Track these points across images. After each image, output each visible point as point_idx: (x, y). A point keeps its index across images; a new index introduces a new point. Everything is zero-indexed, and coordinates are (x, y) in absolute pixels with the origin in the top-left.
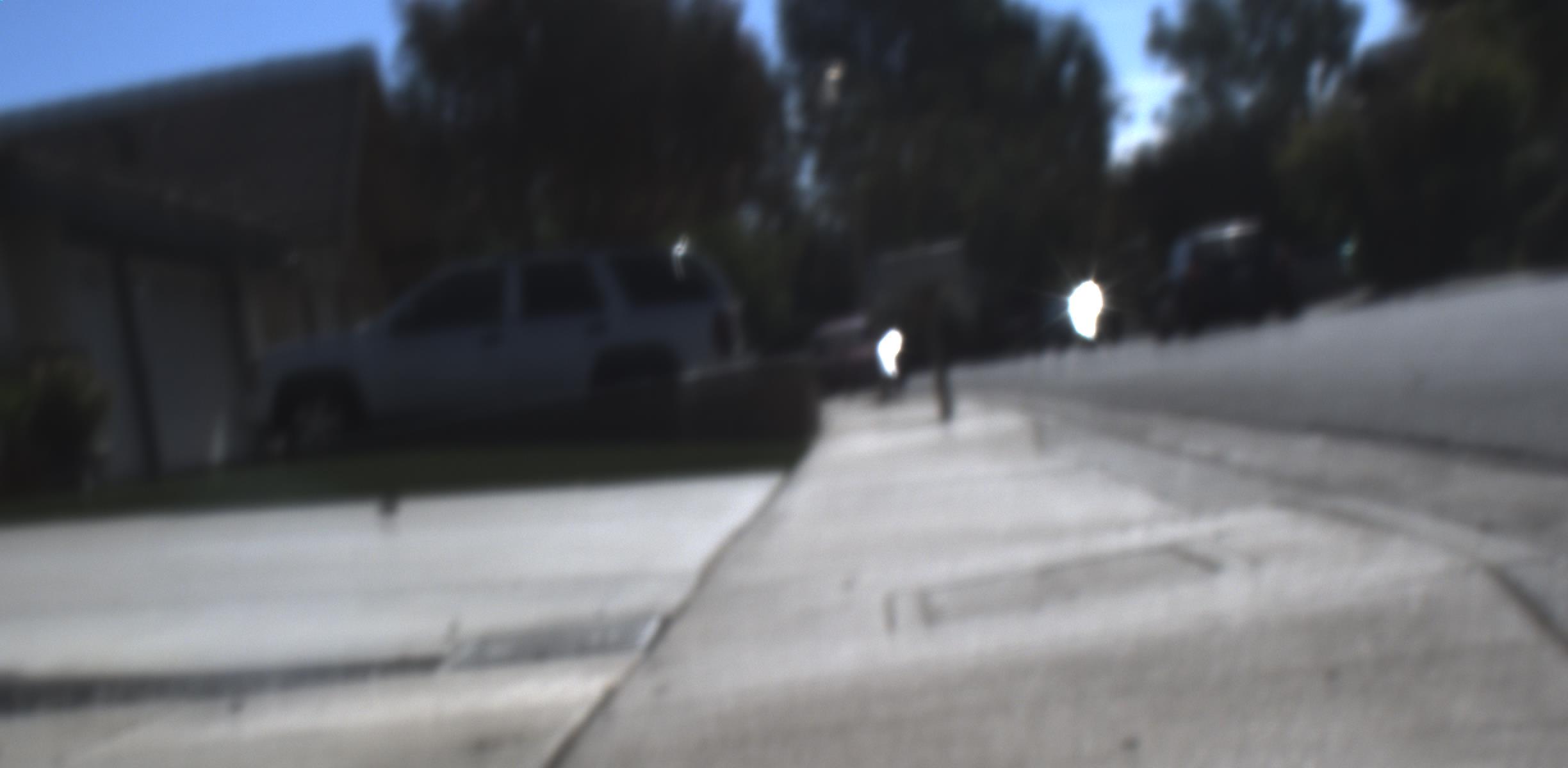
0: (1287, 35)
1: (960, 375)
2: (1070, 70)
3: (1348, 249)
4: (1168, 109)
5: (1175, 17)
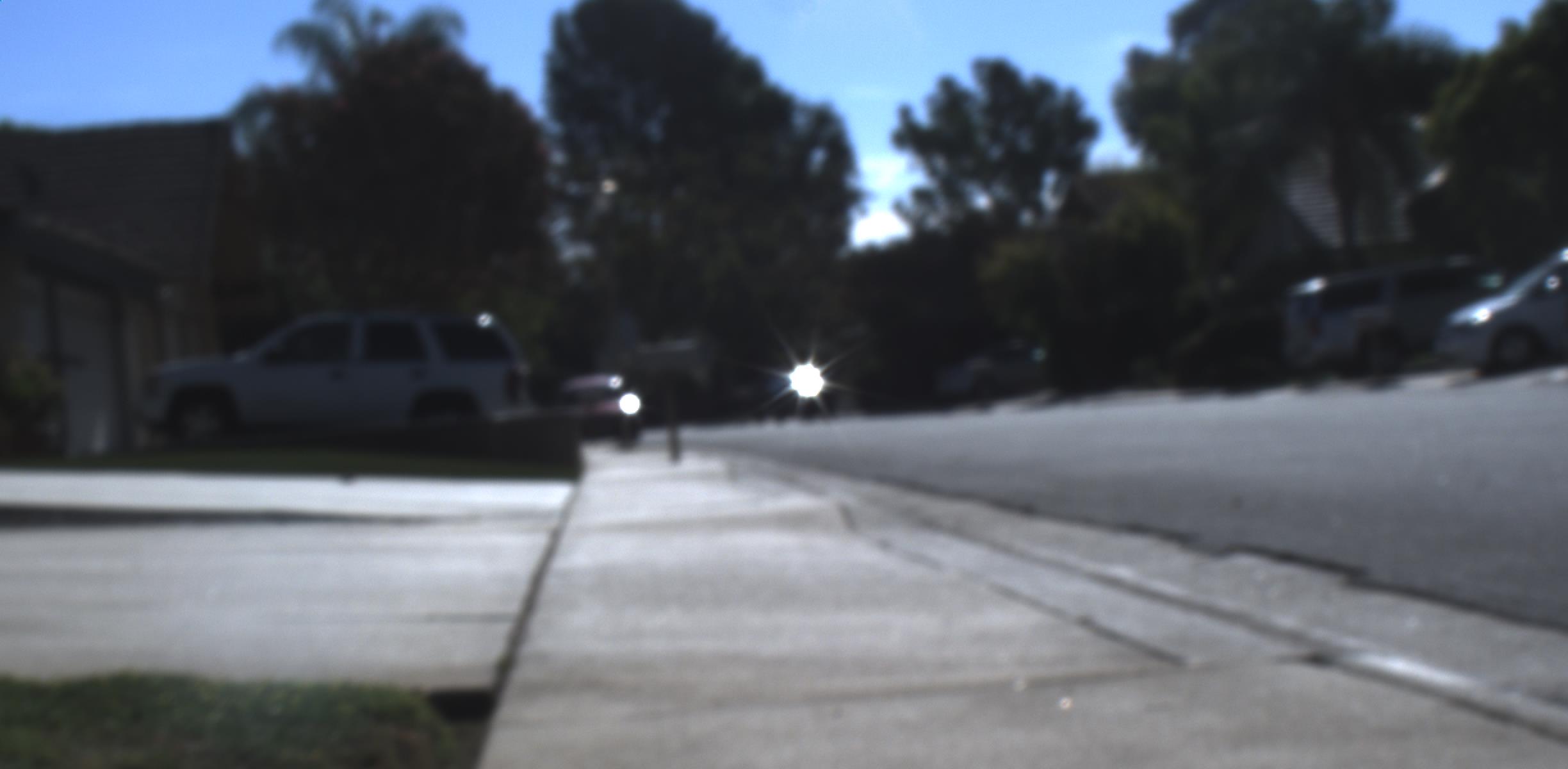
0: (1025, 142)
1: (688, 434)
2: (818, 157)
3: (1039, 355)
4: (908, 202)
5: (922, 116)
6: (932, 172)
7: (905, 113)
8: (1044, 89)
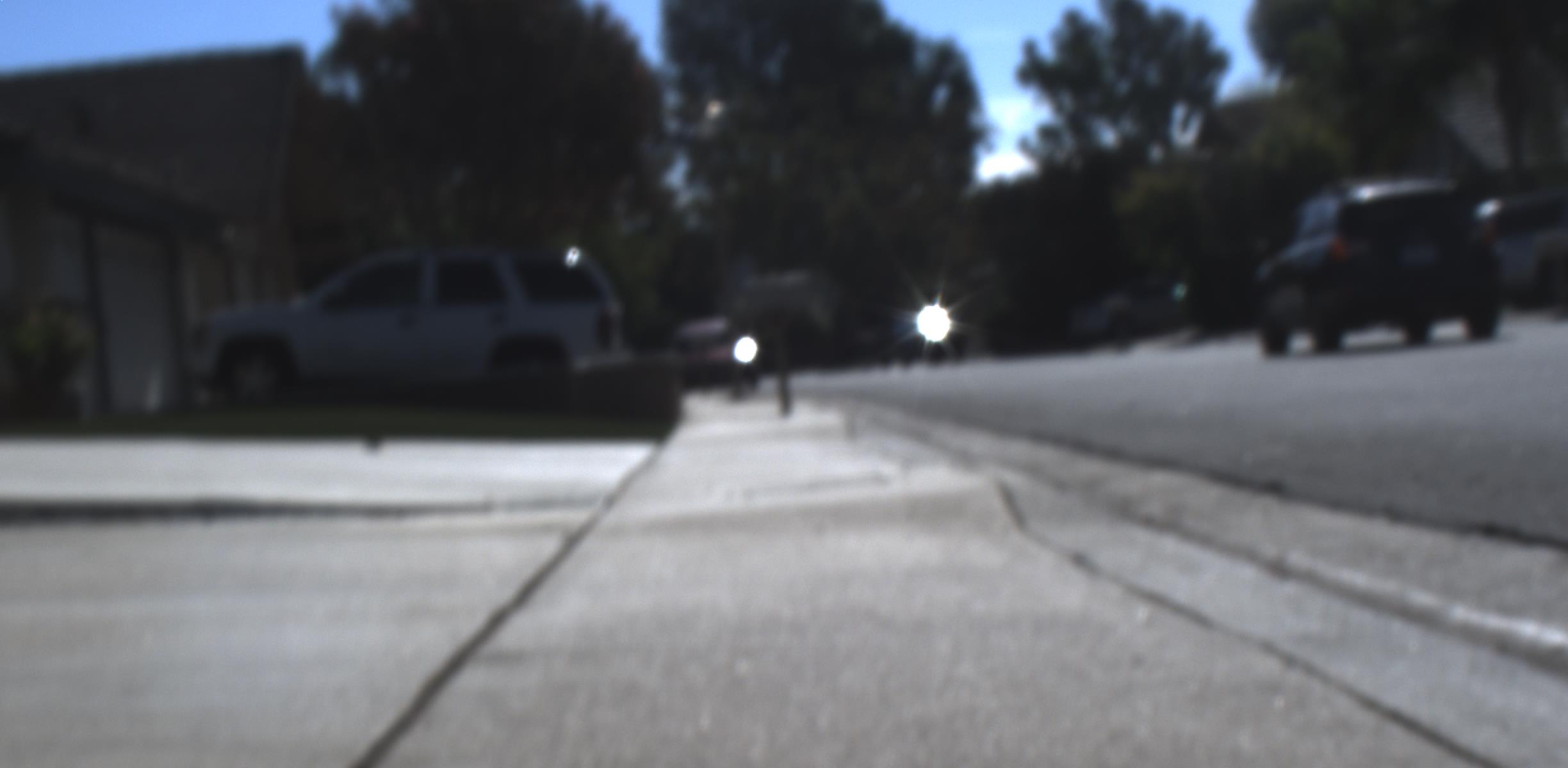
0: (1153, 76)
2: (941, 95)
3: (1180, 291)
4: (1034, 139)
5: (1047, 51)
6: (1059, 108)
7: (1030, 49)
8: (1172, 21)
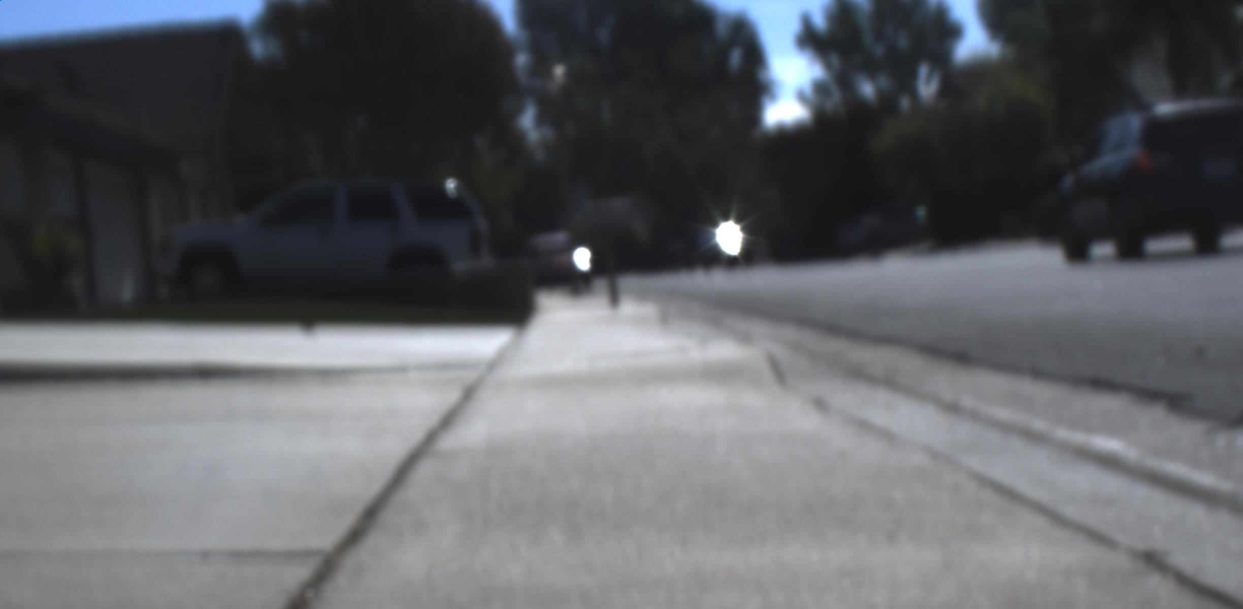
0: (903, 42)
2: (736, 58)
3: (921, 212)
4: (808, 89)
5: (820, 21)
6: (828, 66)
7: (806, 20)
